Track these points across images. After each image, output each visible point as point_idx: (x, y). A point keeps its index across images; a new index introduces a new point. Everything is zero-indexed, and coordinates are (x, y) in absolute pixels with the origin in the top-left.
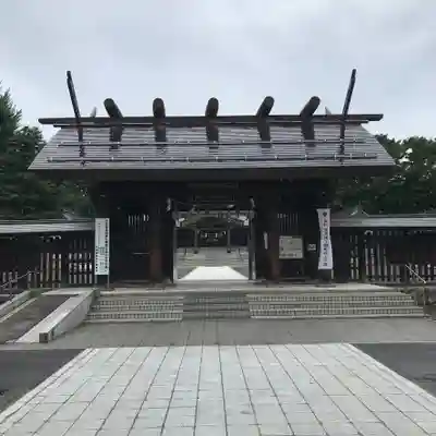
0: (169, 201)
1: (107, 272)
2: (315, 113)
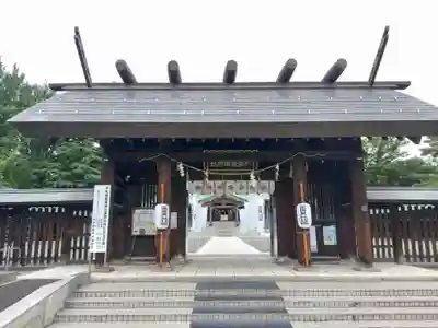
1: (104, 250)
2: (338, 80)
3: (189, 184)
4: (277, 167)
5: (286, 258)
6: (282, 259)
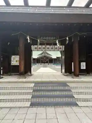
2: (90, 7)
3: (32, 46)
4: (67, 38)
5: (68, 74)
6: (66, 74)
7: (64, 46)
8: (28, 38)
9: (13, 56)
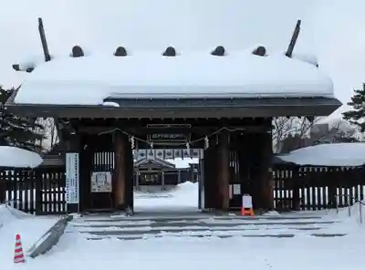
0: (132, 139)
1: (78, 202)
3: (134, 151)
7: (202, 151)
8: (133, 141)
9: (95, 174)
